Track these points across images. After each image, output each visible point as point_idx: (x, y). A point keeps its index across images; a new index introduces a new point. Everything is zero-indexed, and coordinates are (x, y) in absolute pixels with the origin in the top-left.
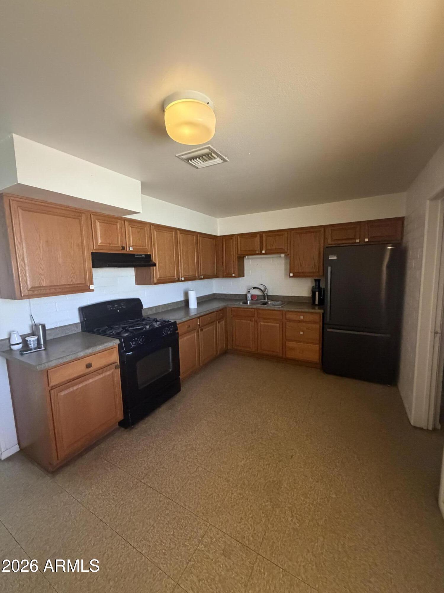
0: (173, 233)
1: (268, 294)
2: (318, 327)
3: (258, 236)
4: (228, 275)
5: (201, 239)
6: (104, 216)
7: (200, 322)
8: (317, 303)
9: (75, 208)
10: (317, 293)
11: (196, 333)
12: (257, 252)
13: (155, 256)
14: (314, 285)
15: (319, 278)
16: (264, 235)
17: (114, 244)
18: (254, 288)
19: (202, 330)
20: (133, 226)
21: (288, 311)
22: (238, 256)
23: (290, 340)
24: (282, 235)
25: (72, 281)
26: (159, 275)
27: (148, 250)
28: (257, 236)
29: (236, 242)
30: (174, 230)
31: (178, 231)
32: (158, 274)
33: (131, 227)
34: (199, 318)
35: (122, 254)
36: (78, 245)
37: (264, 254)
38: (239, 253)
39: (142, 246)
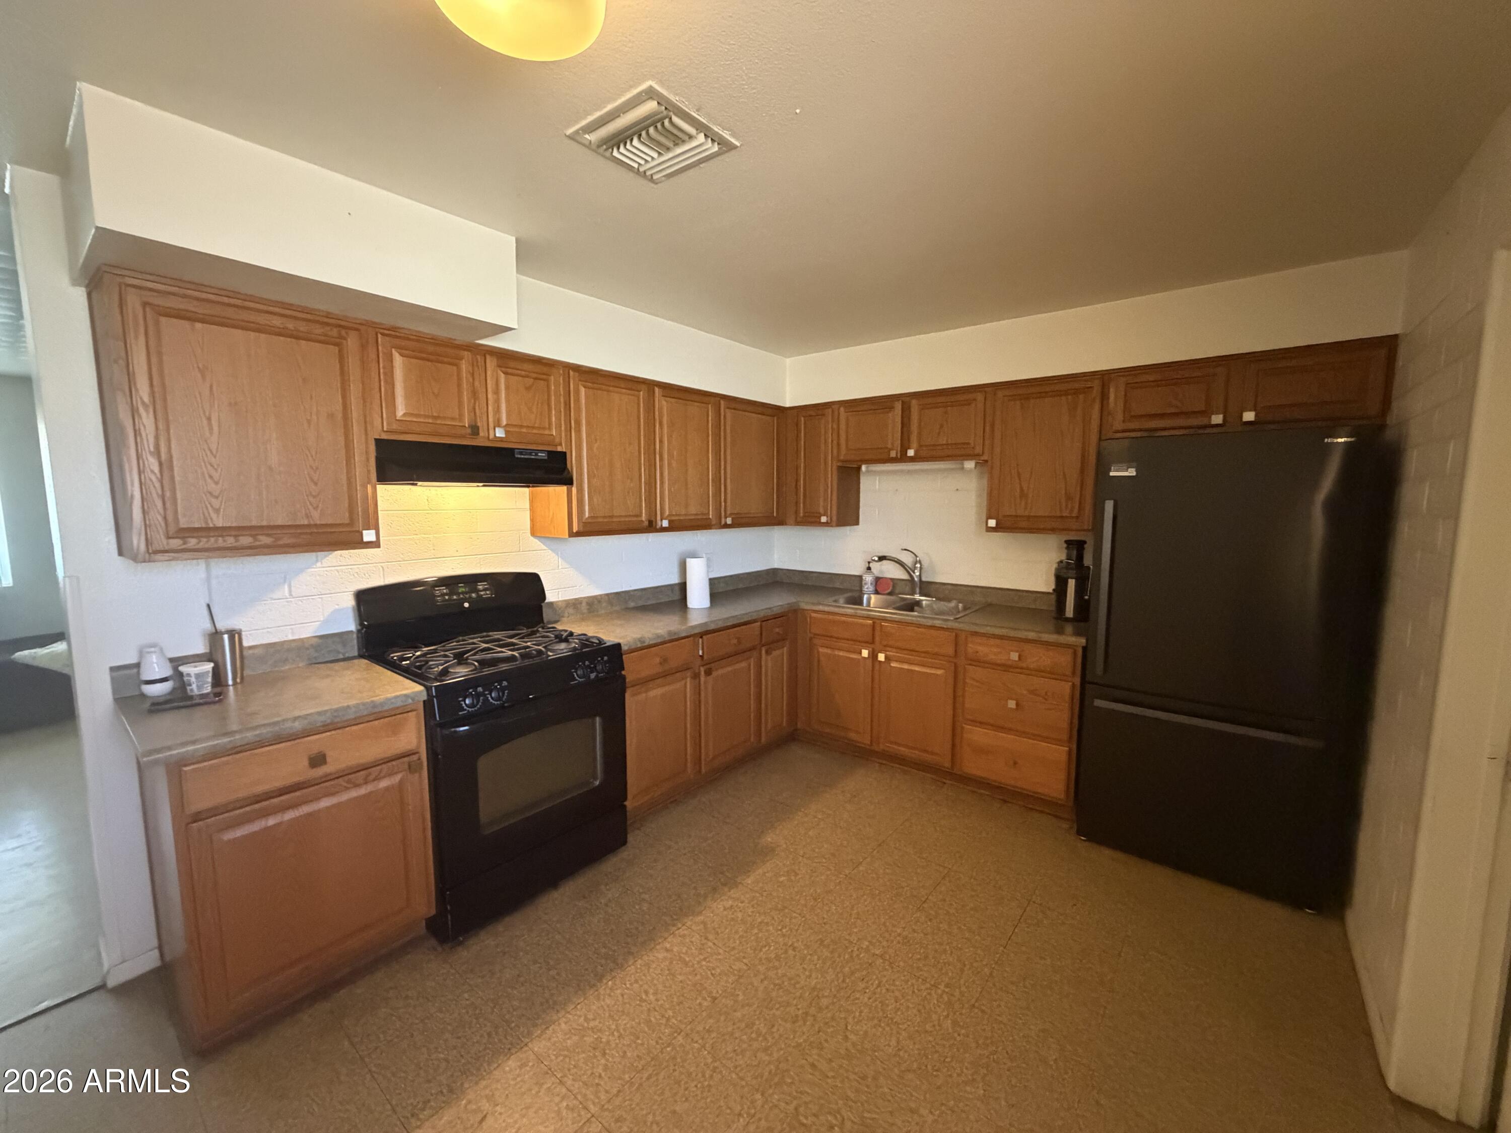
0: (641, 393)
1: (924, 579)
2: (1065, 689)
3: (898, 406)
4: (810, 520)
5: (729, 413)
6: (420, 338)
7: (703, 649)
8: (1070, 612)
9: (328, 315)
10: (1072, 583)
11: (688, 679)
12: (893, 454)
13: (579, 456)
14: (1063, 557)
15: (1082, 538)
16: (914, 402)
17: (444, 418)
18: (882, 558)
19: (708, 673)
20: (510, 371)
21: (975, 634)
22: (839, 464)
23: (974, 722)
24: (968, 403)
25: (308, 516)
26: (590, 510)
27: (557, 440)
28: (892, 408)
29: (835, 426)
30: (644, 387)
31: (657, 389)
32: (587, 508)
33: (505, 373)
34: (701, 637)
35: (474, 447)
36: (331, 416)
37: (912, 459)
38: (842, 458)
39: (539, 428)
